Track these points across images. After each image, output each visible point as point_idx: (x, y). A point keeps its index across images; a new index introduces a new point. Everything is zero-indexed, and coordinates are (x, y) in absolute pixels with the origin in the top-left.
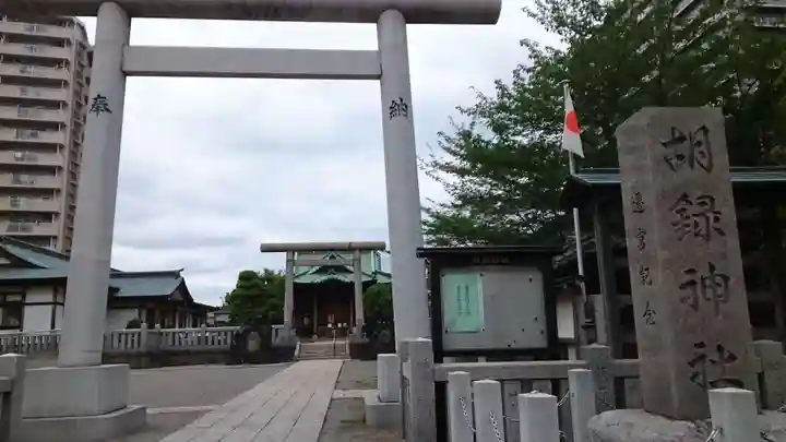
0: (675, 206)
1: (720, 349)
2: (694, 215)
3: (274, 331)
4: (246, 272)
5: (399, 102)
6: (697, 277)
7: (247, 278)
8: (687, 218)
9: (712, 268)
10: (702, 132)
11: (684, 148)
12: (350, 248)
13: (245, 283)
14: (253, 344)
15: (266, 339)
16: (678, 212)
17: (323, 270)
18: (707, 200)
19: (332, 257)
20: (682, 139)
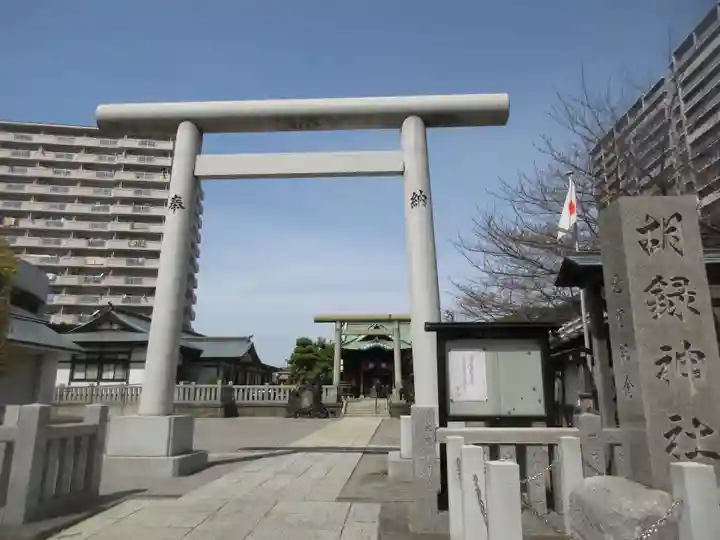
0: (651, 286)
1: (696, 423)
2: (670, 296)
3: (324, 390)
4: (303, 339)
5: (419, 194)
6: (672, 354)
7: (303, 344)
8: (663, 298)
9: (687, 345)
10: (675, 219)
11: (658, 233)
12: (390, 321)
13: (301, 348)
14: (306, 401)
15: (317, 397)
16: (653, 292)
17: (369, 338)
18: (682, 282)
19: (377, 327)
20: (656, 225)
